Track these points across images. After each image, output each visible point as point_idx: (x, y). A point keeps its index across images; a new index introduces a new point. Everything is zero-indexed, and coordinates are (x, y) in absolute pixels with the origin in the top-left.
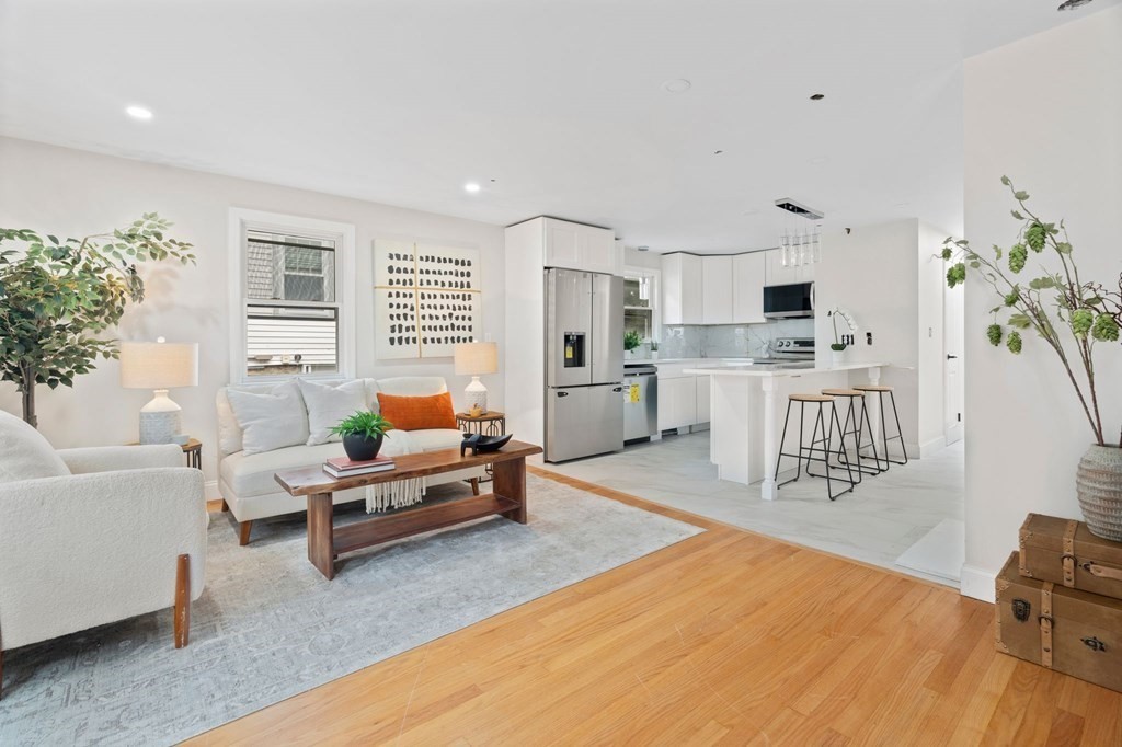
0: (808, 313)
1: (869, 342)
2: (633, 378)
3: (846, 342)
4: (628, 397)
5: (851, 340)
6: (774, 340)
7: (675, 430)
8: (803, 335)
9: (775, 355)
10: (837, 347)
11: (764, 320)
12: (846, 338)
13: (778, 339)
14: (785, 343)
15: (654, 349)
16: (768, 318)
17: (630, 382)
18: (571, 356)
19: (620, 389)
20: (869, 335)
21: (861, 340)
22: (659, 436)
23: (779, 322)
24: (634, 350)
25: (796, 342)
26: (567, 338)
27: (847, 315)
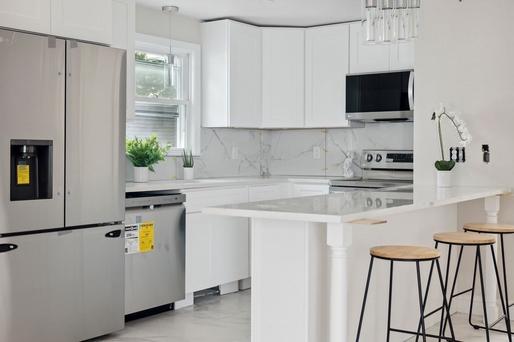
0: (405, 114)
1: (486, 158)
2: (142, 213)
3: (454, 157)
4: (133, 244)
5: (461, 155)
6: (360, 153)
7: (217, 288)
8: (398, 147)
9: (360, 174)
10: (443, 166)
11: (346, 123)
12: (454, 152)
13: (365, 151)
14: (375, 157)
15: (188, 165)
16: (352, 121)
17: (139, 220)
18: (26, 180)
19: (117, 234)
20: (485, 148)
21: (474, 155)
22: (189, 301)
23: (367, 125)
24: (154, 166)
25: (389, 156)
26: (16, 150)
27: (456, 119)
